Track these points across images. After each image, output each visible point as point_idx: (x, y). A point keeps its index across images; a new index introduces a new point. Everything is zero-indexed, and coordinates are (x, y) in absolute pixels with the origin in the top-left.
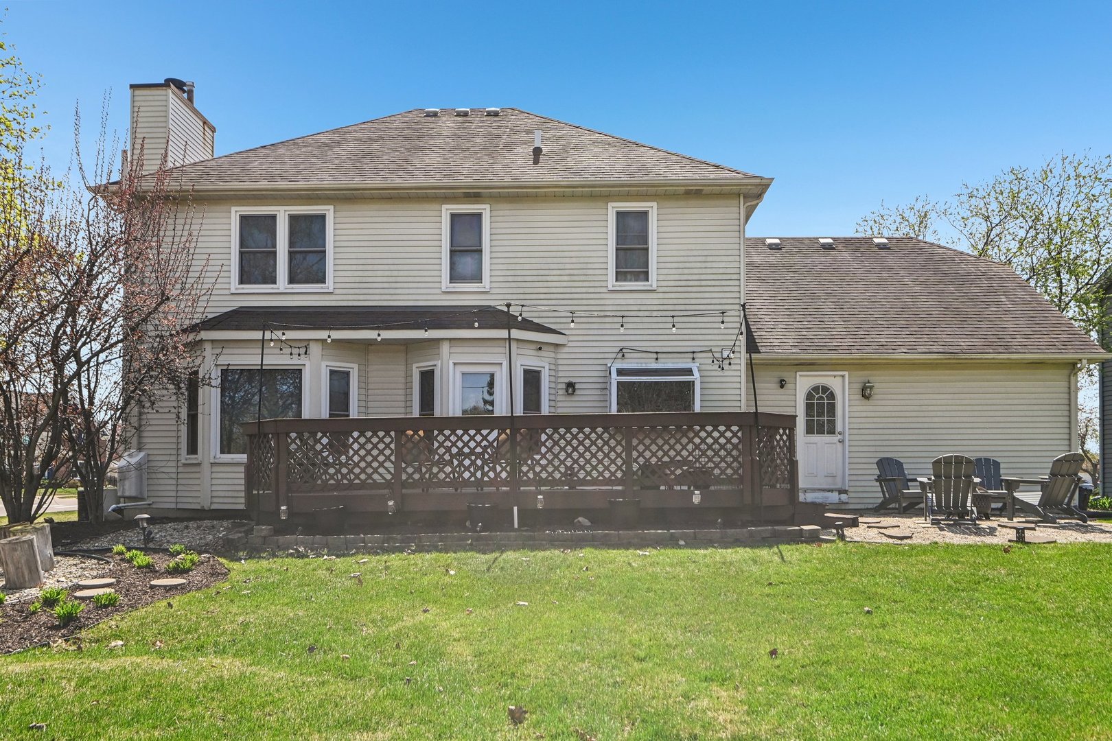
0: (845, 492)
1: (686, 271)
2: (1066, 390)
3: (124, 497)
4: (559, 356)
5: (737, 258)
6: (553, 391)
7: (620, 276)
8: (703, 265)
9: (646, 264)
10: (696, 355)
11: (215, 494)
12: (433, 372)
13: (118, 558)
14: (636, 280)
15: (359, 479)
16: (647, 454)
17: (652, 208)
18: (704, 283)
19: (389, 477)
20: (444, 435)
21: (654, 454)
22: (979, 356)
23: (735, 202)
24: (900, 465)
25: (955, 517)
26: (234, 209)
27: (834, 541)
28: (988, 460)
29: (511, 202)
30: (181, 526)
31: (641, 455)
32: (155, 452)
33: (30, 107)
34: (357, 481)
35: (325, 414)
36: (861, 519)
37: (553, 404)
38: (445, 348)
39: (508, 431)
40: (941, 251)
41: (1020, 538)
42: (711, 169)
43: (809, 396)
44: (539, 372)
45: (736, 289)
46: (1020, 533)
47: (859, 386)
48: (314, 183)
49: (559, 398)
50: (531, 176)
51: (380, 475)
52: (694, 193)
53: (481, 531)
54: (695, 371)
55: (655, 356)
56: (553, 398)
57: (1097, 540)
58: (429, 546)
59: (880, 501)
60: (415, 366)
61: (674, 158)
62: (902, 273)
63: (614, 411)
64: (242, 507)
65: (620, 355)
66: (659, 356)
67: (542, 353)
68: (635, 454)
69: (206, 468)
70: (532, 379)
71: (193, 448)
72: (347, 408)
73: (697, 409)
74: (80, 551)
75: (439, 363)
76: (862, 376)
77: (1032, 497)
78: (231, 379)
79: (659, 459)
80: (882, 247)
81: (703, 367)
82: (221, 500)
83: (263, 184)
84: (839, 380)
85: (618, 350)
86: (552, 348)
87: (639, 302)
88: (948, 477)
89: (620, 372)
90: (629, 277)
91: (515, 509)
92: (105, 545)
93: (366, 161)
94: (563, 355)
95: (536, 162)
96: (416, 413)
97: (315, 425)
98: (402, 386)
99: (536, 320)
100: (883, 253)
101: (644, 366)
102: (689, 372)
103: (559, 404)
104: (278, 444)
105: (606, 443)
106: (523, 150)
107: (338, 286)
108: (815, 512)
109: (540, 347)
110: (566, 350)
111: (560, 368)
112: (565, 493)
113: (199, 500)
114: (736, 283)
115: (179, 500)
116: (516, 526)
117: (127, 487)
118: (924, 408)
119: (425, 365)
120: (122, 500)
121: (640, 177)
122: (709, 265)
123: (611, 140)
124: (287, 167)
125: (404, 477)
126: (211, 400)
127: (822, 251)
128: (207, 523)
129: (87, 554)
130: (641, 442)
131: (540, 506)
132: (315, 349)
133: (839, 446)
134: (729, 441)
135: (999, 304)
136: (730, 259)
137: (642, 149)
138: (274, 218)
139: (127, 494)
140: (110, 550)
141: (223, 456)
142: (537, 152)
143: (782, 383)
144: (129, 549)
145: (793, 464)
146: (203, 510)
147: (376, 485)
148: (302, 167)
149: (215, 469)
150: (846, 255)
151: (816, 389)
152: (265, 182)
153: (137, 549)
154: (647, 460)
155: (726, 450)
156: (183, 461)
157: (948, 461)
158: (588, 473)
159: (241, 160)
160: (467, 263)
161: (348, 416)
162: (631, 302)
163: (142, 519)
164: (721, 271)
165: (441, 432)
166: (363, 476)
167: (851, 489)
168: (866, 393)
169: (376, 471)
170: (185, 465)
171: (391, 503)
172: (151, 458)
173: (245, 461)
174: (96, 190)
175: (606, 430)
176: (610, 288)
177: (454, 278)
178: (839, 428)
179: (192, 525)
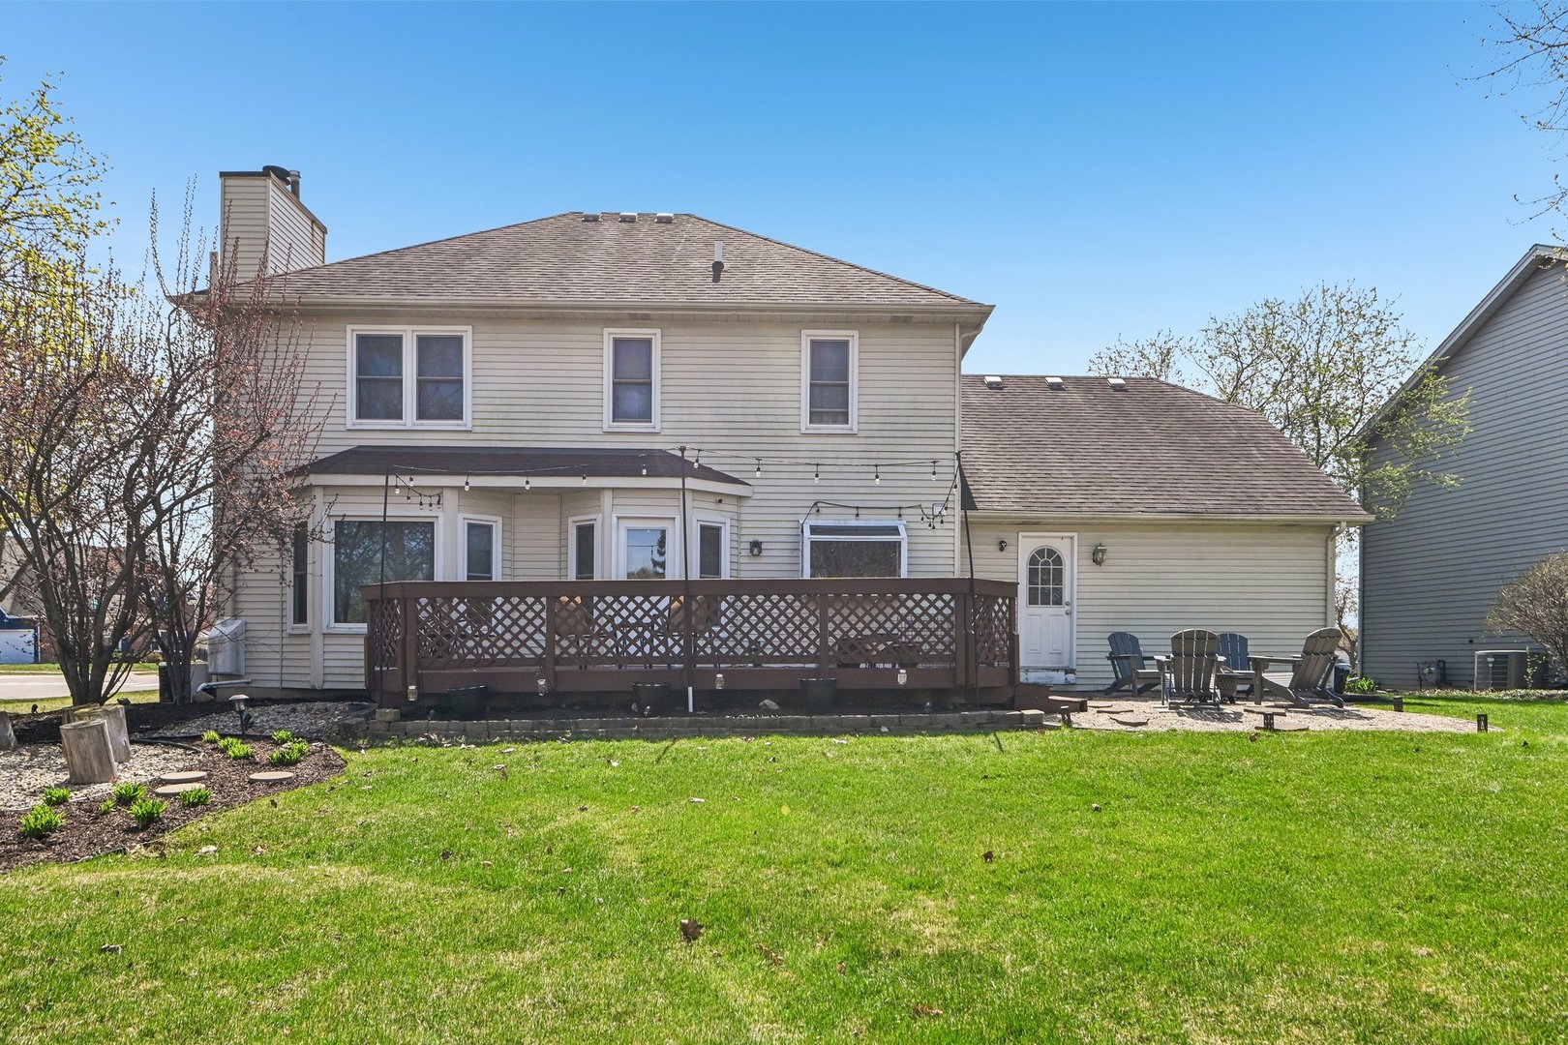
0: (1073, 671)
2: (1322, 557)
3: (217, 674)
4: (743, 510)
5: (952, 399)
6: (735, 552)
7: (815, 417)
8: (912, 406)
10: (903, 511)
11: (328, 671)
12: (592, 527)
13: (210, 746)
14: (834, 422)
15: (504, 654)
16: (845, 626)
17: (853, 338)
18: (912, 427)
19: (539, 651)
20: (606, 602)
21: (853, 627)
22: (1226, 517)
25: (1196, 700)
26: (349, 328)
27: (1059, 728)
28: (1233, 636)
30: (287, 708)
31: (838, 627)
32: (254, 620)
34: (501, 656)
35: (462, 576)
36: (1089, 703)
37: (735, 566)
38: (607, 498)
39: (682, 598)
40: (1185, 395)
41: (1269, 725)
42: (923, 292)
43: (1033, 561)
44: (718, 529)
45: (951, 434)
46: (1269, 718)
47: (1090, 549)
49: (742, 560)
50: (711, 295)
51: (529, 649)
53: (649, 716)
54: (902, 529)
55: (855, 511)
56: (735, 559)
57: (1354, 728)
59: (1112, 682)
60: (570, 520)
61: (879, 278)
62: (1141, 419)
63: (807, 576)
64: (362, 686)
65: (814, 510)
66: (861, 511)
67: (722, 506)
68: (831, 626)
69: (317, 639)
70: (710, 537)
71: (301, 616)
72: (489, 570)
73: (904, 574)
74: (162, 738)
75: (599, 517)
76: (1093, 538)
77: (1283, 679)
78: (347, 533)
79: (859, 633)
80: (1118, 388)
81: (911, 525)
82: (336, 678)
84: (1067, 541)
85: (811, 504)
86: (734, 501)
88: (1189, 655)
89: (814, 530)
90: (825, 418)
91: (690, 689)
92: (194, 732)
93: (511, 273)
94: (747, 509)
95: (716, 279)
97: (450, 589)
98: (556, 543)
99: (715, 468)
100: (1119, 395)
102: (895, 531)
103: (743, 567)
104: (404, 611)
105: (797, 613)
106: (701, 265)
107: (478, 422)
108: (1038, 695)
109: (720, 499)
110: (751, 503)
111: (744, 524)
112: (749, 671)
113: (309, 678)
114: (951, 427)
115: (285, 677)
116: (691, 710)
117: (219, 662)
118: (1163, 575)
119: (583, 518)
120: (214, 677)
121: (839, 300)
122: (919, 406)
123: (806, 256)
124: (414, 277)
125: (558, 651)
126: (323, 559)
128: (319, 705)
129: (172, 742)
130: (838, 612)
131: (719, 687)
132: (450, 498)
133: (1066, 617)
134: (940, 611)
135: (1249, 456)
136: (943, 399)
137: (842, 267)
138: (399, 339)
139: (220, 670)
140: (199, 737)
141: (338, 625)
142: (718, 267)
143: (1002, 545)
144: (223, 736)
145: (1014, 639)
146: (313, 690)
147: (523, 661)
148: (433, 278)
149: (329, 641)
150: (1076, 397)
151: (1041, 552)
152: (389, 296)
153: (232, 736)
154: (845, 633)
155: (936, 622)
156: (290, 631)
157: (1189, 636)
158: (776, 649)
159: (360, 268)
160: (633, 398)
161: (491, 578)
162: (828, 448)
163: (239, 701)
164: (933, 413)
165: (602, 599)
166: (508, 651)
167: (1079, 669)
168: (1097, 557)
169: (523, 644)
170: (291, 635)
171: (542, 682)
172: (250, 627)
173: (365, 631)
175: (797, 598)
176: (803, 431)
177: (618, 415)
178: (1066, 597)
179: (300, 707)
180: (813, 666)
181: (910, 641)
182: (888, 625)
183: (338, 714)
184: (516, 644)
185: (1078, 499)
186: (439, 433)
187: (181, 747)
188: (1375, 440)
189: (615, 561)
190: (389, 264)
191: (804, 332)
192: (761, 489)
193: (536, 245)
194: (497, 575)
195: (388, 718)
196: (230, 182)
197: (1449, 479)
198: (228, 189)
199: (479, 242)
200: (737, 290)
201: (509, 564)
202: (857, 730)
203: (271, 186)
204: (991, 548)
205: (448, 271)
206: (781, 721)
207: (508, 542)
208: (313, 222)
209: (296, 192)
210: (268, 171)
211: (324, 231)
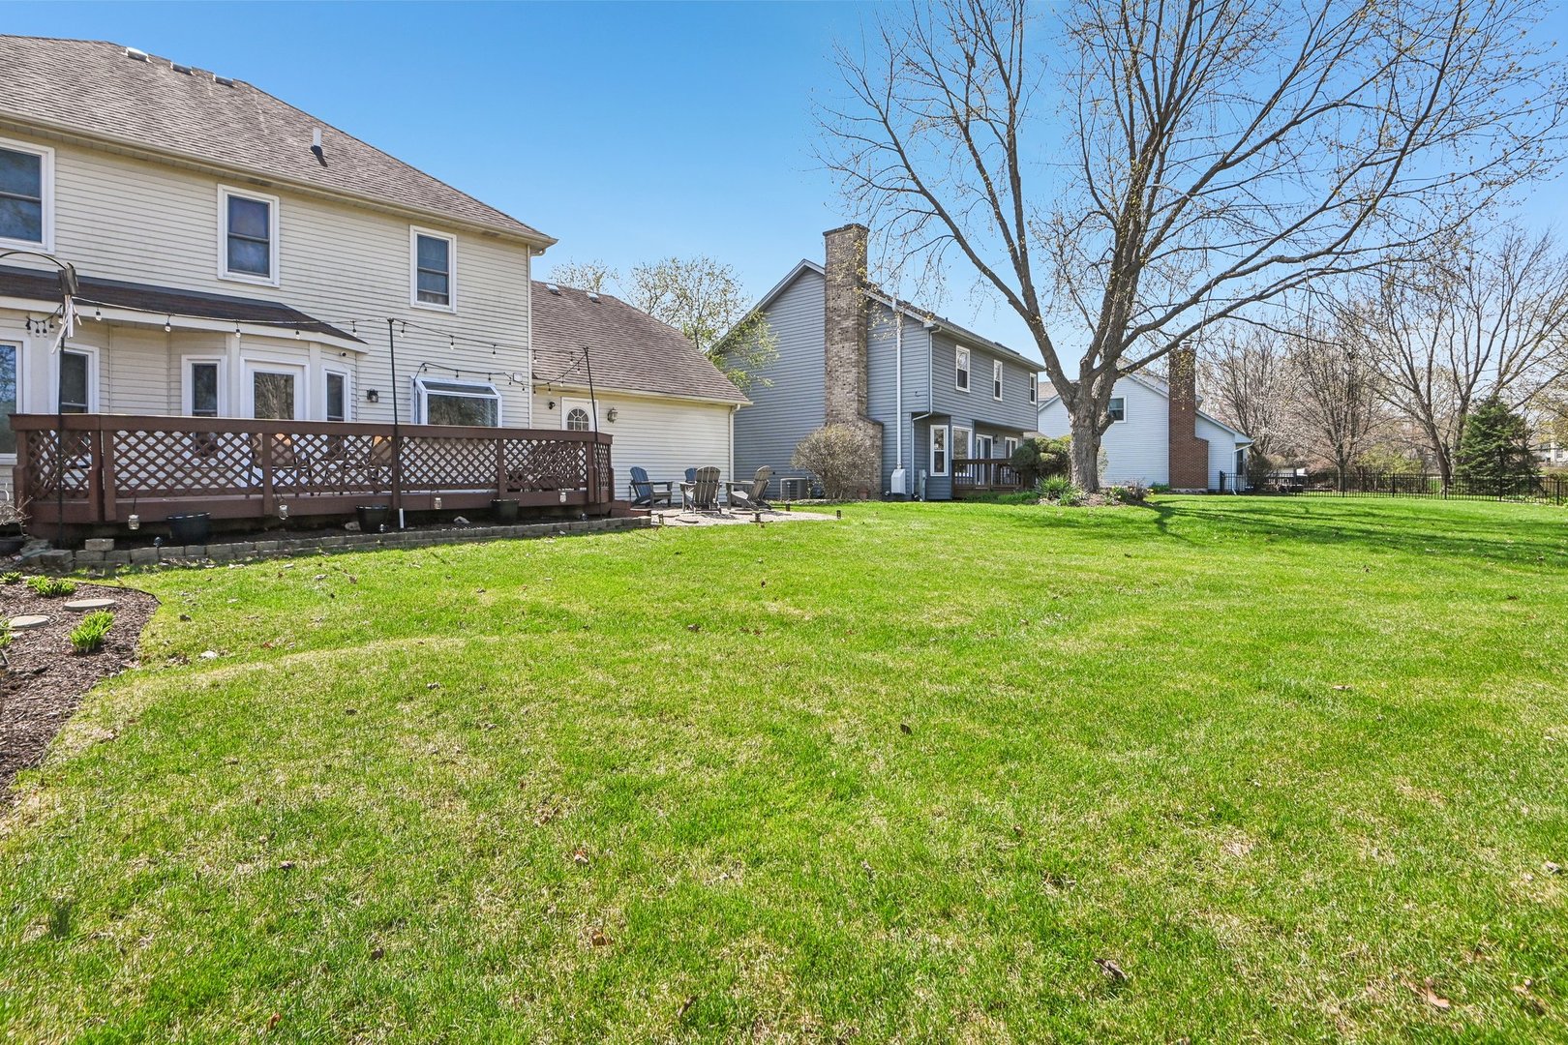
1: (482, 302)
4: (359, 364)
7: (422, 296)
10: (492, 376)
14: (435, 302)
18: (498, 315)
23: (523, 250)
24: (643, 472)
29: (305, 200)
43: (570, 417)
44: (341, 378)
47: (607, 412)
49: (360, 405)
52: (489, 236)
53: (384, 532)
58: (337, 548)
60: (184, 358)
65: (423, 369)
67: (344, 359)
70: (335, 384)
80: (595, 301)
85: (420, 364)
86: (353, 355)
87: (440, 322)
90: (428, 297)
91: (401, 510)
94: (363, 361)
96: (187, 411)
99: (333, 325)
100: (596, 305)
101: (446, 382)
109: (344, 353)
122: (502, 300)
127: (552, 296)
143: (551, 405)
150: (570, 302)
151: (575, 412)
171: (283, 508)
177: (233, 265)
191: (412, 227)
192: (375, 348)
195: (104, 548)
197: (767, 382)
202: (545, 534)
204: (543, 406)
206: (493, 531)
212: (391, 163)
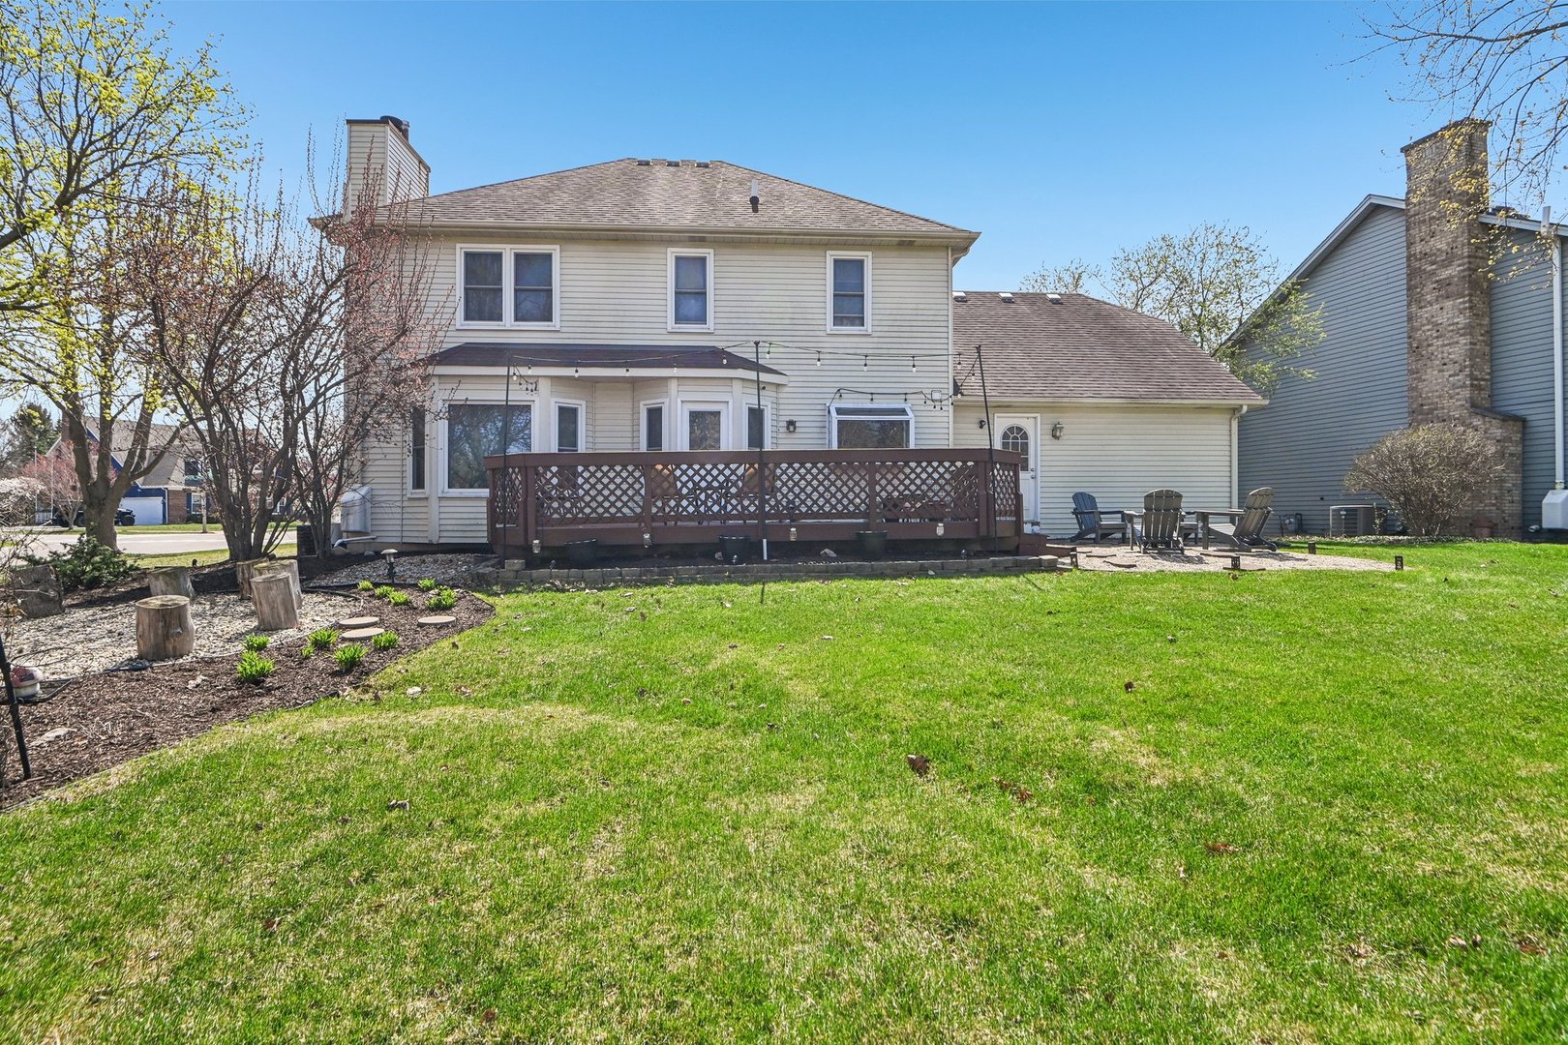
0: (1038, 524)
1: (898, 317)
3: (347, 532)
4: (781, 395)
5: (945, 307)
6: (775, 429)
7: (838, 320)
8: (914, 312)
9: (862, 311)
10: (908, 396)
11: (442, 528)
12: (660, 409)
13: (366, 594)
14: (853, 325)
17: (867, 257)
18: (914, 329)
19: (638, 510)
21: (896, 489)
22: (1156, 401)
23: (944, 254)
26: (458, 246)
27: (1071, 570)
29: (735, 247)
30: (417, 559)
31: (883, 489)
32: (378, 486)
33: (244, 137)
34: (606, 515)
36: (1078, 549)
37: (775, 441)
38: (673, 385)
40: (1107, 307)
41: (1236, 566)
42: (921, 222)
43: (1005, 436)
45: (945, 335)
47: (1050, 427)
48: (540, 222)
50: (752, 222)
52: (906, 244)
54: (908, 411)
55: (870, 396)
56: (775, 435)
57: (1298, 567)
59: (1077, 532)
60: (642, 403)
61: (884, 211)
63: (835, 446)
64: (485, 541)
65: (838, 395)
66: (874, 396)
69: (434, 503)
71: (419, 482)
72: (575, 444)
74: (320, 587)
76: (1052, 417)
79: (901, 493)
81: (915, 408)
82: (450, 534)
83: (490, 221)
84: (1032, 421)
85: (835, 390)
86: (774, 388)
87: (855, 345)
89: (839, 411)
90: (845, 322)
92: (345, 581)
93: (588, 203)
94: (784, 393)
95: (755, 210)
96: (643, 448)
98: (629, 423)
101: (860, 406)
102: (903, 412)
103: (780, 441)
106: (740, 199)
107: (566, 324)
110: (786, 389)
111: (782, 407)
113: (425, 534)
114: (945, 329)
115: (404, 534)
117: (351, 522)
118: (1106, 448)
119: (653, 403)
120: (345, 534)
121: (856, 227)
122: (920, 312)
123: (822, 193)
124: (510, 206)
128: (440, 556)
129: (330, 591)
132: (544, 386)
133: (1032, 481)
135: (1164, 355)
136: (939, 307)
137: (852, 202)
138: (499, 255)
139: (351, 529)
140: (355, 586)
141: (451, 490)
142: (754, 201)
144: (376, 585)
146: (431, 544)
148: (526, 207)
149: (443, 503)
151: (1011, 429)
152: (492, 220)
153: (387, 585)
154: (889, 494)
156: (409, 495)
157: (1159, 495)
159: (465, 197)
160: (692, 305)
162: (848, 345)
163: (389, 554)
164: (931, 318)
166: (613, 510)
167: (1042, 521)
168: (1055, 433)
169: (625, 504)
170: (410, 499)
172: (375, 493)
173: (488, 495)
174: (314, 223)
176: (829, 332)
177: (678, 319)
178: (1031, 465)
179: (429, 559)
180: (861, 521)
181: (942, 500)
182: (913, 487)
183: (462, 565)
184: (619, 504)
185: (1039, 387)
186: (533, 333)
187: (340, 595)
188: (1244, 341)
189: (677, 437)
190: (487, 196)
191: (829, 253)
192: (793, 379)
193: (604, 183)
194: (582, 447)
196: (355, 128)
198: (353, 134)
199: (559, 179)
200: (772, 218)
201: (591, 440)
203: (389, 132)
204: (972, 426)
205: (536, 201)
207: (590, 421)
208: (420, 162)
209: (406, 137)
210: (385, 120)
211: (428, 169)
212: (820, 195)
